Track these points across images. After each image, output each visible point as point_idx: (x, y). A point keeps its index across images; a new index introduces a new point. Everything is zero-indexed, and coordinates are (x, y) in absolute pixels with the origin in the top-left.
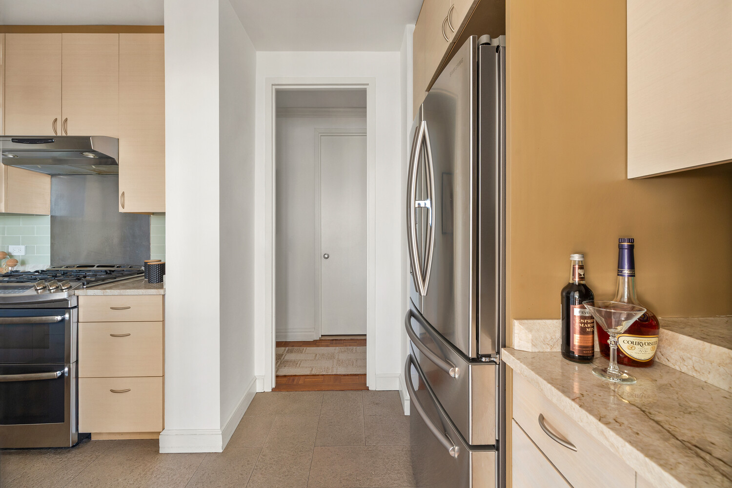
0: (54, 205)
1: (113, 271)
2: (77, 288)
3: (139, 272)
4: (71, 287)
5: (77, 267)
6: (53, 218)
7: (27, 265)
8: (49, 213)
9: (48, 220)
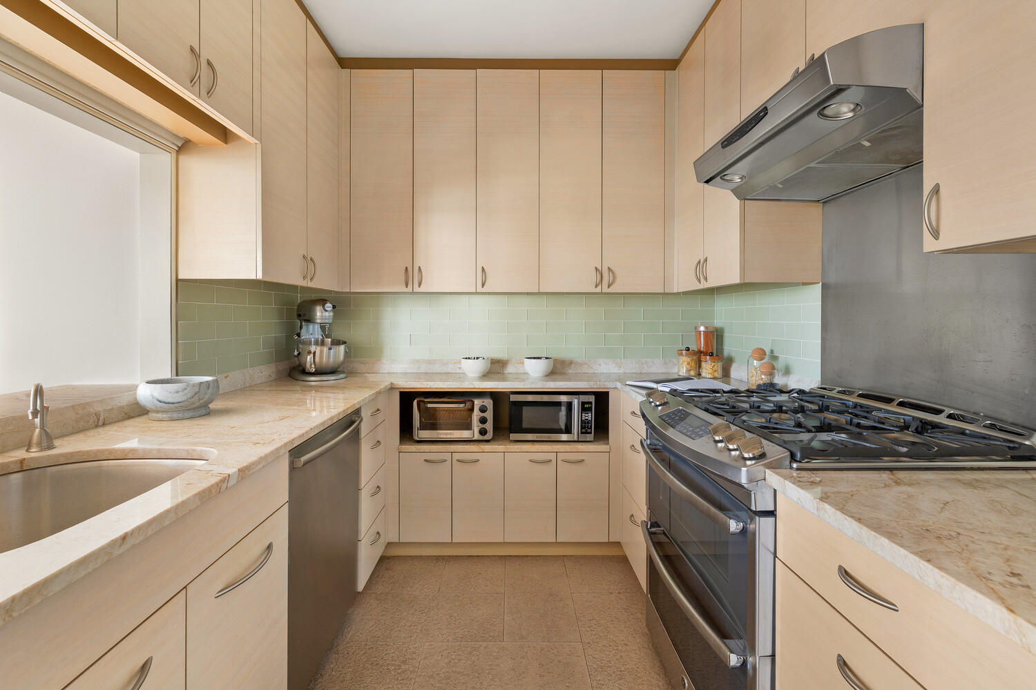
0: (826, 261)
1: (935, 426)
2: (773, 466)
3: (1016, 453)
4: (762, 456)
5: (860, 396)
6: (825, 287)
7: (791, 376)
8: (819, 278)
9: (818, 288)
